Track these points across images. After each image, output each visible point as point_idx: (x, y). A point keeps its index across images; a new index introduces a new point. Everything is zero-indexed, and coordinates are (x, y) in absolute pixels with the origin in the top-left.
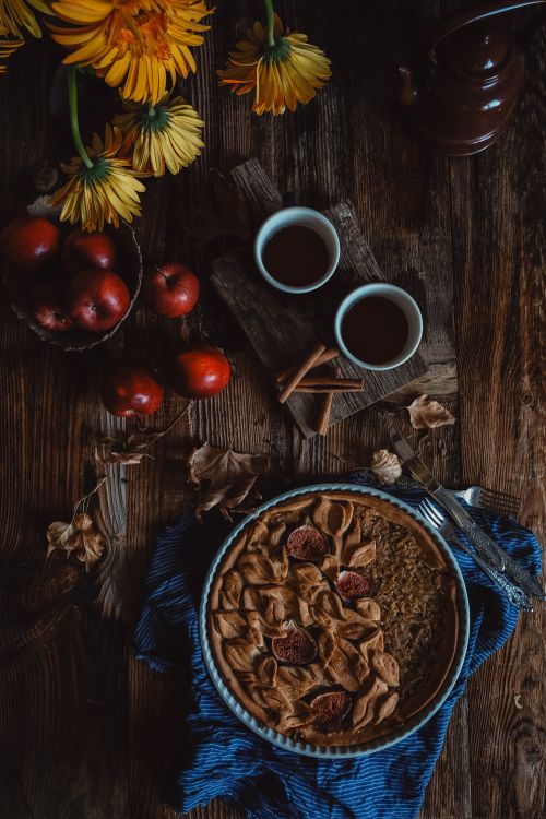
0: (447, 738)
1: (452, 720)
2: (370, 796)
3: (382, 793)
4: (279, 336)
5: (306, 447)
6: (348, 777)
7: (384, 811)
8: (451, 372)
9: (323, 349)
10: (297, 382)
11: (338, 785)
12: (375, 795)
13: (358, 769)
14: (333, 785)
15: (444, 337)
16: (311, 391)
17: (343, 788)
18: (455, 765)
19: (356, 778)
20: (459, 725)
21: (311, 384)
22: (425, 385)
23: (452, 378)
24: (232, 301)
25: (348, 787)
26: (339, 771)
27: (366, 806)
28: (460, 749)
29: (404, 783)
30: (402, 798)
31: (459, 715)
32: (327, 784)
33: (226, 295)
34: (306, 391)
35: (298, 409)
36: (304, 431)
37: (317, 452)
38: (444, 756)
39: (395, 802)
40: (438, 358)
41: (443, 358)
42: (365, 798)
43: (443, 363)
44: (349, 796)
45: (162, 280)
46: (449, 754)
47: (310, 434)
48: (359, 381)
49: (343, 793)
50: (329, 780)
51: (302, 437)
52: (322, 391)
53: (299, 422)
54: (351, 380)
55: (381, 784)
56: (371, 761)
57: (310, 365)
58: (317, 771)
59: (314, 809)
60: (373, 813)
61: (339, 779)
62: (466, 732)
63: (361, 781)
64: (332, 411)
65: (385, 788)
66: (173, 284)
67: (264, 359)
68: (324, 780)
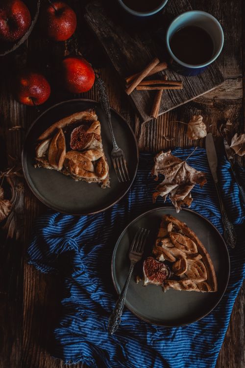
0: (230, 322)
1: (234, 309)
2: (180, 353)
3: (188, 353)
4: (128, 55)
5: (143, 131)
6: (167, 340)
7: (189, 364)
8: (239, 85)
9: (157, 62)
10: (138, 83)
11: (160, 343)
12: (184, 353)
13: (174, 336)
14: (157, 343)
15: (234, 62)
16: (148, 89)
17: (164, 346)
18: (235, 339)
19: (172, 341)
20: (238, 313)
21: (148, 84)
22: (222, 93)
23: (239, 89)
24: (97, 31)
25: (167, 346)
26: (161, 336)
27: (178, 359)
28: (239, 329)
29: (201, 351)
30: (201, 357)
31: (239, 307)
32: (153, 343)
33: (94, 27)
34: (145, 88)
35: (139, 101)
36: (143, 117)
37: (150, 133)
38: (228, 333)
39: (197, 359)
40: (230, 76)
41: (233, 76)
42: (178, 354)
43: (234, 79)
44: (167, 352)
46: (231, 332)
47: (147, 119)
48: (180, 82)
49: (163, 349)
50: (154, 341)
51: (142, 121)
52: (154, 88)
53: (139, 110)
54: (172, 81)
55: (188, 347)
56: (182, 332)
57: (148, 72)
58: (147, 334)
60: (181, 364)
61: (161, 340)
62: (243, 318)
63: (176, 343)
64: (161, 105)
65: (190, 350)
67: (118, 69)
68: (151, 341)
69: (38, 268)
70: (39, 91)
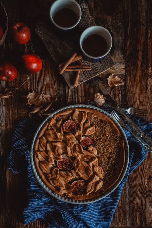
0: (121, 198)
1: (123, 191)
2: (93, 218)
3: (97, 217)
4: (60, 51)
5: (70, 93)
6: (85, 211)
7: (98, 223)
8: (123, 66)
9: (76, 55)
10: (66, 67)
11: (81, 214)
12: (95, 218)
13: (89, 208)
14: (79, 214)
15: (120, 53)
16: (71, 70)
17: (83, 215)
18: (124, 207)
19: (88, 211)
20: (125, 193)
21: (72, 68)
22: (114, 71)
23: (123, 69)
24: (43, 38)
25: (85, 215)
26: (81, 209)
27: (91, 222)
28: (126, 201)
29: (105, 213)
30: (105, 219)
31: (125, 189)
32: (77, 214)
33: (40, 36)
34: (69, 70)
35: (67, 77)
36: (69, 86)
37: (74, 95)
38: (120, 204)
39: (102, 220)
40: (118, 61)
41: (120, 61)
42: (91, 218)
43: (120, 63)
44: (85, 218)
45: (16, 28)
46: (121, 203)
47: (72, 87)
48: (89, 66)
49: (83, 217)
50: (78, 212)
51: (69, 88)
52: (75, 70)
53: (67, 82)
54: (86, 66)
55: (97, 214)
56: (93, 206)
57: (71, 61)
58: (73, 209)
59: (72, 223)
60: (94, 224)
61: (81, 211)
62: (128, 195)
63: (89, 213)
64: (79, 79)
65: (98, 215)
66: (20, 29)
67: (54, 59)
68: (76, 212)
69: (14, 171)
70: (10, 73)
